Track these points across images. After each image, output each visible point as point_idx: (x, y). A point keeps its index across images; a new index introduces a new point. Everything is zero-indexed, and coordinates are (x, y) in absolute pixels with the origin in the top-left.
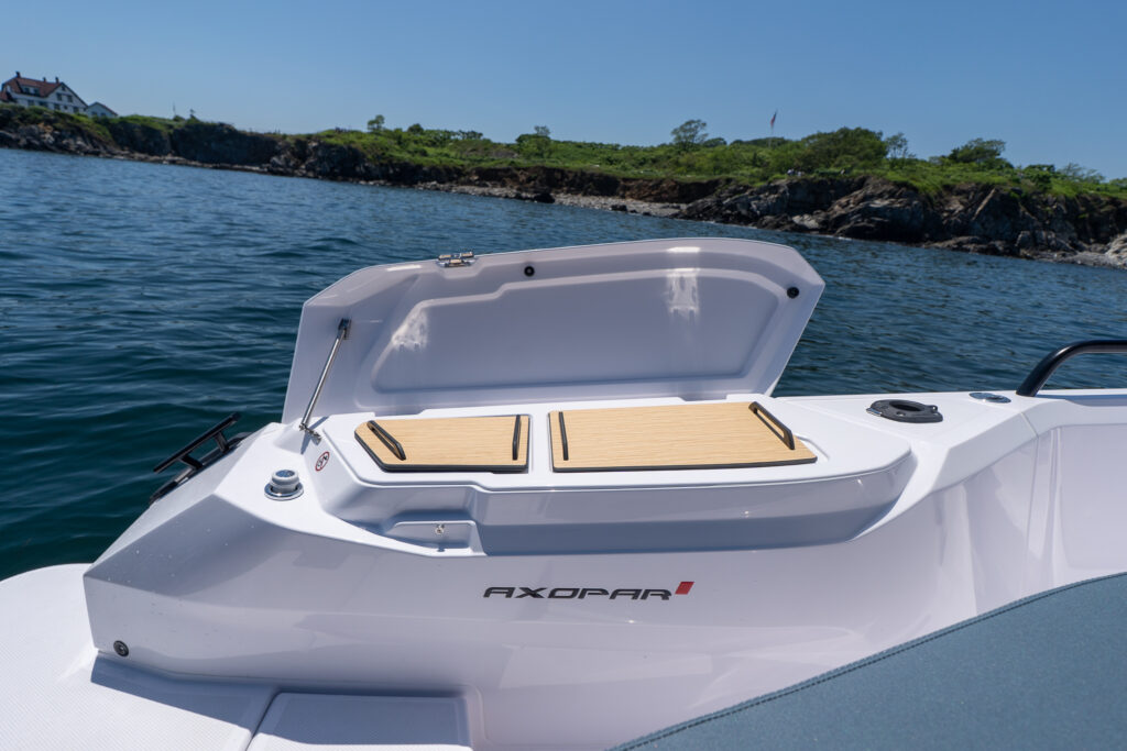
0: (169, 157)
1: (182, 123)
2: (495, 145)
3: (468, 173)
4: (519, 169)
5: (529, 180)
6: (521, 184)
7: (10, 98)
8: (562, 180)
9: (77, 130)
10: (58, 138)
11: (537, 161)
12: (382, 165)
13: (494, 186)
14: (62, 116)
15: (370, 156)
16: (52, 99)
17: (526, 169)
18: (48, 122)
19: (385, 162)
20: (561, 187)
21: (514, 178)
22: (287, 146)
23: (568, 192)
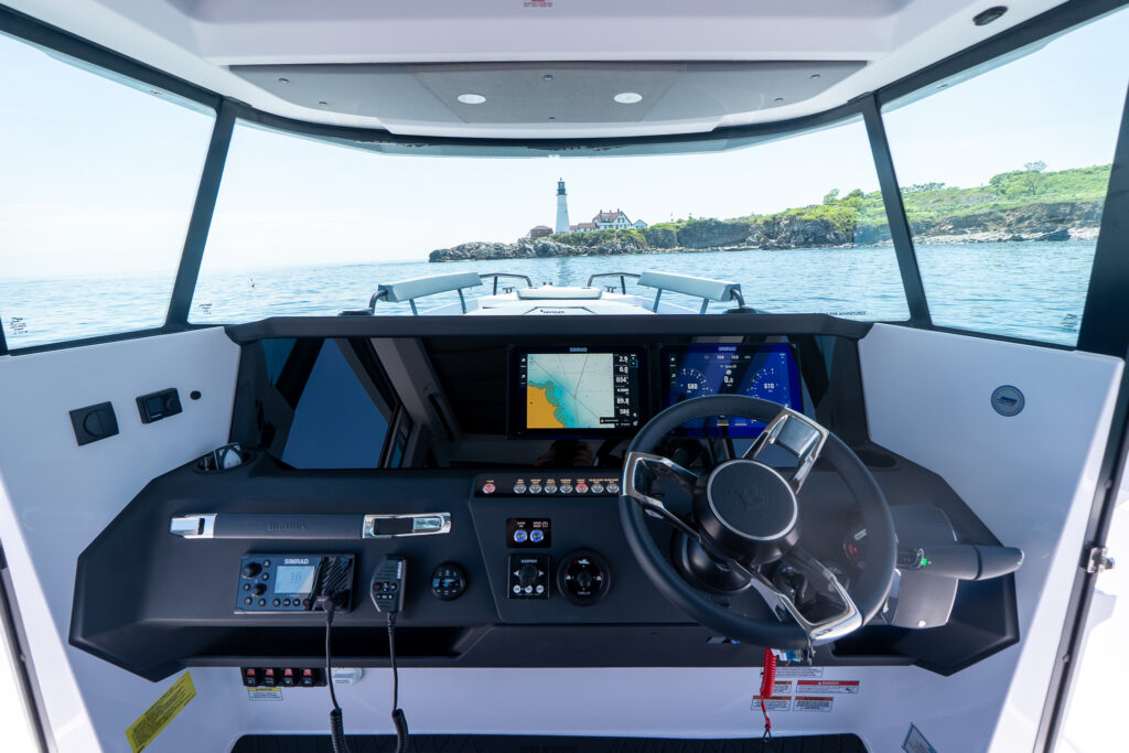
0: (677, 248)
1: (685, 224)
2: (964, 192)
3: (937, 224)
4: (1004, 211)
5: (1021, 220)
6: (1009, 225)
7: (597, 227)
8: (1071, 213)
9: (632, 240)
10: (623, 245)
11: (1032, 199)
12: (847, 230)
13: (975, 231)
14: (624, 231)
15: (838, 225)
16: (616, 222)
17: (1013, 210)
18: (619, 236)
19: (851, 227)
20: (1072, 220)
21: (998, 221)
22: (758, 227)
23: (1082, 226)
